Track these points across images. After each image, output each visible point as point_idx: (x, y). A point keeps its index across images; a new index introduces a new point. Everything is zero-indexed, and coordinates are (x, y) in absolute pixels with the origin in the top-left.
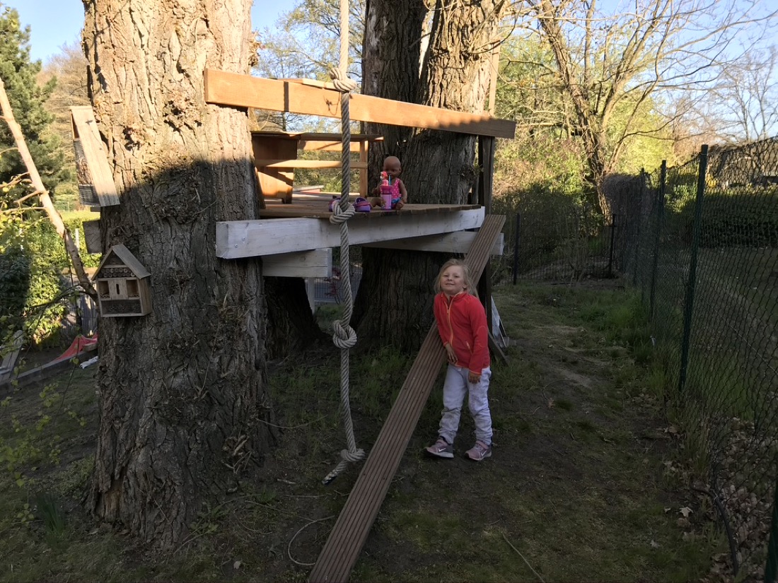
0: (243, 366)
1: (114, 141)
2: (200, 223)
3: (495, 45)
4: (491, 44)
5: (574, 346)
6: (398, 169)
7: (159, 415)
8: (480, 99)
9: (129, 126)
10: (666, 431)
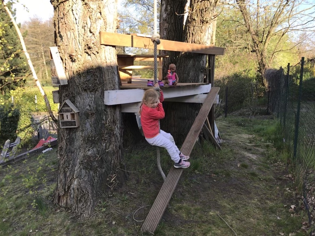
0: (114, 147)
1: (65, 60)
2: (98, 91)
3: (215, 17)
4: (213, 16)
5: (250, 143)
6: (175, 69)
7: (82, 166)
8: (209, 39)
9: (72, 54)
10: (287, 176)
